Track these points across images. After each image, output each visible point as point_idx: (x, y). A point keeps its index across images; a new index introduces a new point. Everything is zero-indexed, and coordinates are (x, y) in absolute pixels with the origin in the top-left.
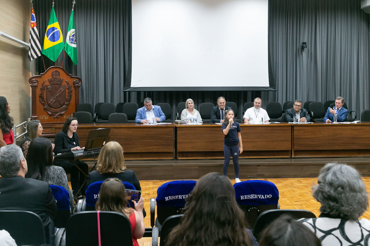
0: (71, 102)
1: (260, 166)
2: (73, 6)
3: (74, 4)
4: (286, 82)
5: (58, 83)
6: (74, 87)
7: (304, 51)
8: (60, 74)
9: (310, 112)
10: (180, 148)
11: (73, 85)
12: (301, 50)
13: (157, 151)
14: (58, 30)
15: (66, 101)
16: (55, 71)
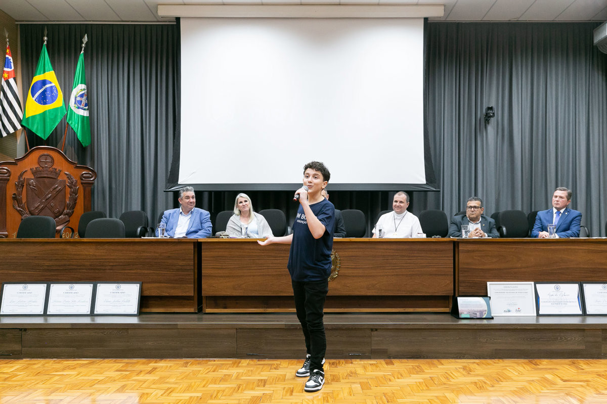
0: (75, 210)
1: (376, 330)
2: (83, 45)
3: (85, 43)
4: (457, 178)
5: (49, 176)
6: (82, 183)
7: (490, 124)
9: (501, 227)
10: (209, 288)
11: (79, 181)
12: (485, 122)
13: (159, 295)
14: (53, 85)
15: (66, 208)
16: (44, 155)
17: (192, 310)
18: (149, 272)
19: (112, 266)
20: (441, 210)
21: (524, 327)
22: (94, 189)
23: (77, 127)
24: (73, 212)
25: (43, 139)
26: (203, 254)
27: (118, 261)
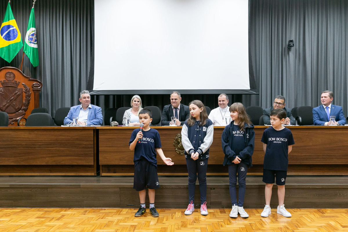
0: (29, 107)
1: (214, 189)
2: (34, 3)
3: (35, 2)
5: (12, 86)
6: (33, 90)
7: (291, 51)
8: (15, 76)
9: (298, 117)
10: (103, 160)
11: (31, 89)
12: (288, 50)
13: (70, 164)
14: (14, 28)
15: (23, 106)
16: (9, 72)
17: (93, 174)
18: (64, 149)
19: (40, 145)
20: (260, 106)
21: (314, 187)
22: (41, 94)
23: (29, 54)
24: (27, 108)
25: (8, 63)
26: (100, 137)
27: (43, 141)
